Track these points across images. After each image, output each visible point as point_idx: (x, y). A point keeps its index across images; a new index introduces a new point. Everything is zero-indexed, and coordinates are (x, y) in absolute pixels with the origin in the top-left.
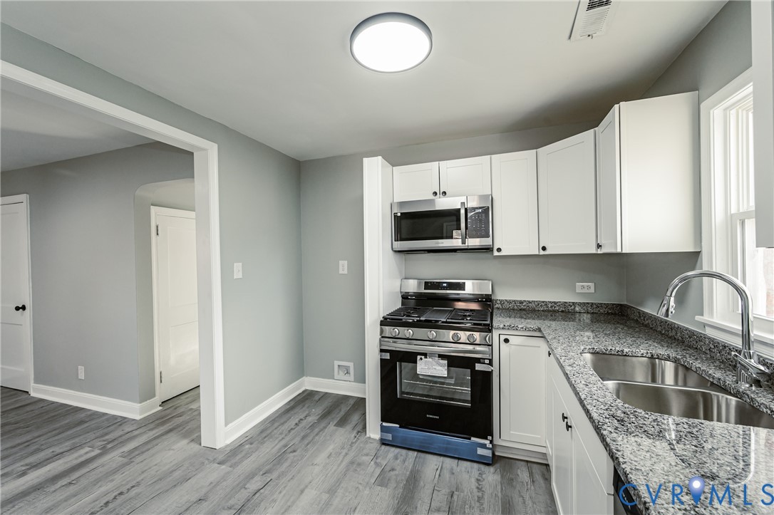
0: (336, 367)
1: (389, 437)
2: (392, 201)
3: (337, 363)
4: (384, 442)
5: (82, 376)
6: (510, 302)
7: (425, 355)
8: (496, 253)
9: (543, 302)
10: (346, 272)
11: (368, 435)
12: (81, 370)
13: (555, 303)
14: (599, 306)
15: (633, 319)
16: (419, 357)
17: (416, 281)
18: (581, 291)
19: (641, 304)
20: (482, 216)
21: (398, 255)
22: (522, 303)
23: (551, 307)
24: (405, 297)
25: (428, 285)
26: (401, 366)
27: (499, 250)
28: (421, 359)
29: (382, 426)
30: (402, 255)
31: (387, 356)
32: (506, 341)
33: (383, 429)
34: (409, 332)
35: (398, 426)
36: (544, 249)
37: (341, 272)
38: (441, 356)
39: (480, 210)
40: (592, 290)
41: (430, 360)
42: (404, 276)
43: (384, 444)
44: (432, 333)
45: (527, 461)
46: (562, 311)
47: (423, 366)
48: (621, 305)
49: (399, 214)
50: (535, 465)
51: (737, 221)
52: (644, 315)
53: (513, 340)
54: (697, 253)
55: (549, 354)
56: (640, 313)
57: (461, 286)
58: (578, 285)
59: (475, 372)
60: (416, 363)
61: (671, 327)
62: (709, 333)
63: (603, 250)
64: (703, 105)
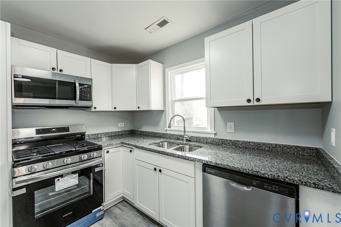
6: (93, 135)
7: (62, 176)
8: (94, 110)
9: (107, 133)
13: (112, 132)
14: (126, 131)
15: (138, 134)
16: (56, 180)
18: (119, 126)
19: (140, 128)
20: (87, 89)
22: (99, 134)
23: (111, 134)
25: (38, 132)
27: (95, 108)
28: (58, 180)
32: (108, 152)
36: (115, 108)
39: (87, 86)
40: (123, 126)
41: (66, 178)
45: (114, 205)
46: (115, 136)
47: (60, 184)
48: (132, 130)
50: (118, 205)
51: (174, 102)
52: (144, 131)
53: (110, 151)
54: (164, 111)
55: (131, 151)
56: (141, 131)
57: (66, 129)
58: (119, 124)
59: (95, 173)
60: (54, 184)
61: (156, 133)
62: (168, 132)
63: (140, 109)
64: (166, 70)
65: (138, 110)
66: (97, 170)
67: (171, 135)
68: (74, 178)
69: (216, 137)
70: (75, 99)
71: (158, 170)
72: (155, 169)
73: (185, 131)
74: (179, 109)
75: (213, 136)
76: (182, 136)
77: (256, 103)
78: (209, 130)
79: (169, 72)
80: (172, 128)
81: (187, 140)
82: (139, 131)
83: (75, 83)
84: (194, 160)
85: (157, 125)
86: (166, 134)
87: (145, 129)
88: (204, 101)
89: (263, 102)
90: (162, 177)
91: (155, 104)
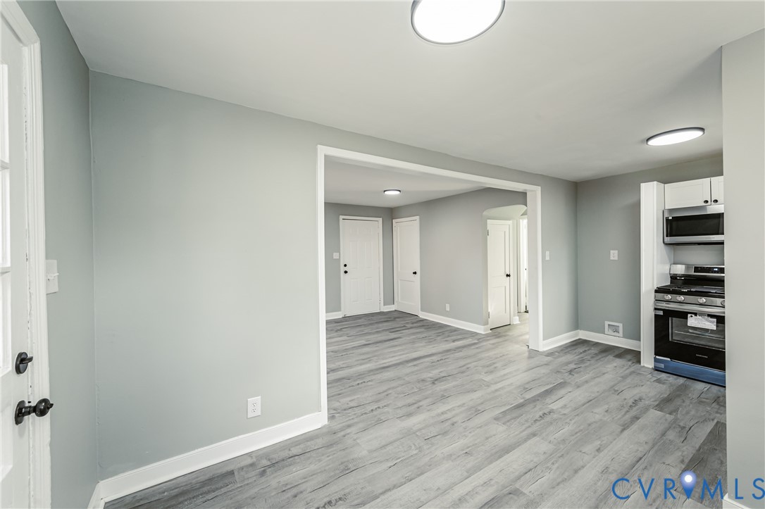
0: (606, 327)
1: (662, 366)
2: (663, 209)
3: (607, 323)
4: (656, 369)
5: (448, 309)
7: (696, 314)
10: (616, 258)
11: (642, 365)
12: (448, 306)
16: (689, 315)
17: (683, 267)
21: (667, 247)
24: (674, 278)
25: (697, 269)
26: (672, 320)
28: (692, 316)
29: (655, 358)
30: (671, 246)
31: (661, 313)
33: (656, 360)
34: (682, 298)
35: (669, 359)
37: (612, 258)
38: (711, 316)
41: (700, 317)
42: (672, 262)
43: (656, 370)
44: (703, 300)
47: (693, 321)
49: (670, 218)
60: (687, 318)
68: (711, 322)
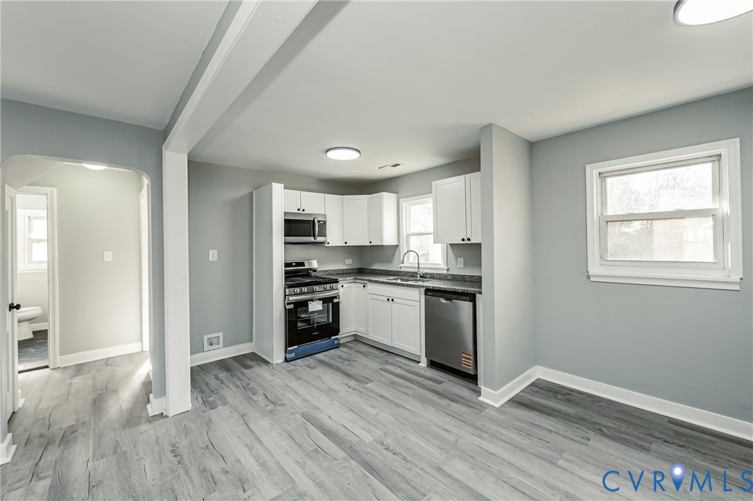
0: (206, 342)
1: (293, 355)
3: (206, 337)
4: (288, 360)
6: (322, 271)
7: (312, 300)
8: (327, 245)
9: (335, 270)
10: (216, 259)
11: (275, 363)
13: (340, 270)
14: (354, 269)
15: (368, 273)
18: (347, 263)
19: (371, 265)
20: (323, 226)
22: (327, 271)
27: (328, 243)
29: (286, 351)
31: (292, 306)
32: (342, 286)
35: (297, 347)
36: (346, 243)
38: (320, 299)
39: (323, 222)
40: (351, 263)
41: (315, 302)
45: (348, 342)
46: (342, 274)
47: (311, 307)
48: (360, 268)
51: (408, 236)
52: (375, 269)
53: (344, 285)
54: (398, 246)
55: (364, 286)
56: (372, 269)
57: (302, 264)
58: (347, 260)
59: (333, 304)
60: (308, 306)
61: (389, 271)
62: (403, 269)
63: (372, 244)
64: (401, 200)
65: (370, 244)
66: (335, 301)
67: (406, 272)
68: (320, 304)
69: (449, 273)
70: (314, 236)
71: (390, 300)
72: (388, 300)
73: (419, 268)
74: (414, 243)
75: (445, 272)
76: (416, 273)
77: (468, 242)
78: (442, 266)
79: (404, 203)
80: (405, 265)
81: (421, 277)
82: (369, 269)
83: (314, 221)
84: (419, 287)
85: (390, 261)
86: (401, 272)
87: (376, 267)
88: (432, 236)
89: (473, 241)
90: (394, 305)
91: (389, 239)
